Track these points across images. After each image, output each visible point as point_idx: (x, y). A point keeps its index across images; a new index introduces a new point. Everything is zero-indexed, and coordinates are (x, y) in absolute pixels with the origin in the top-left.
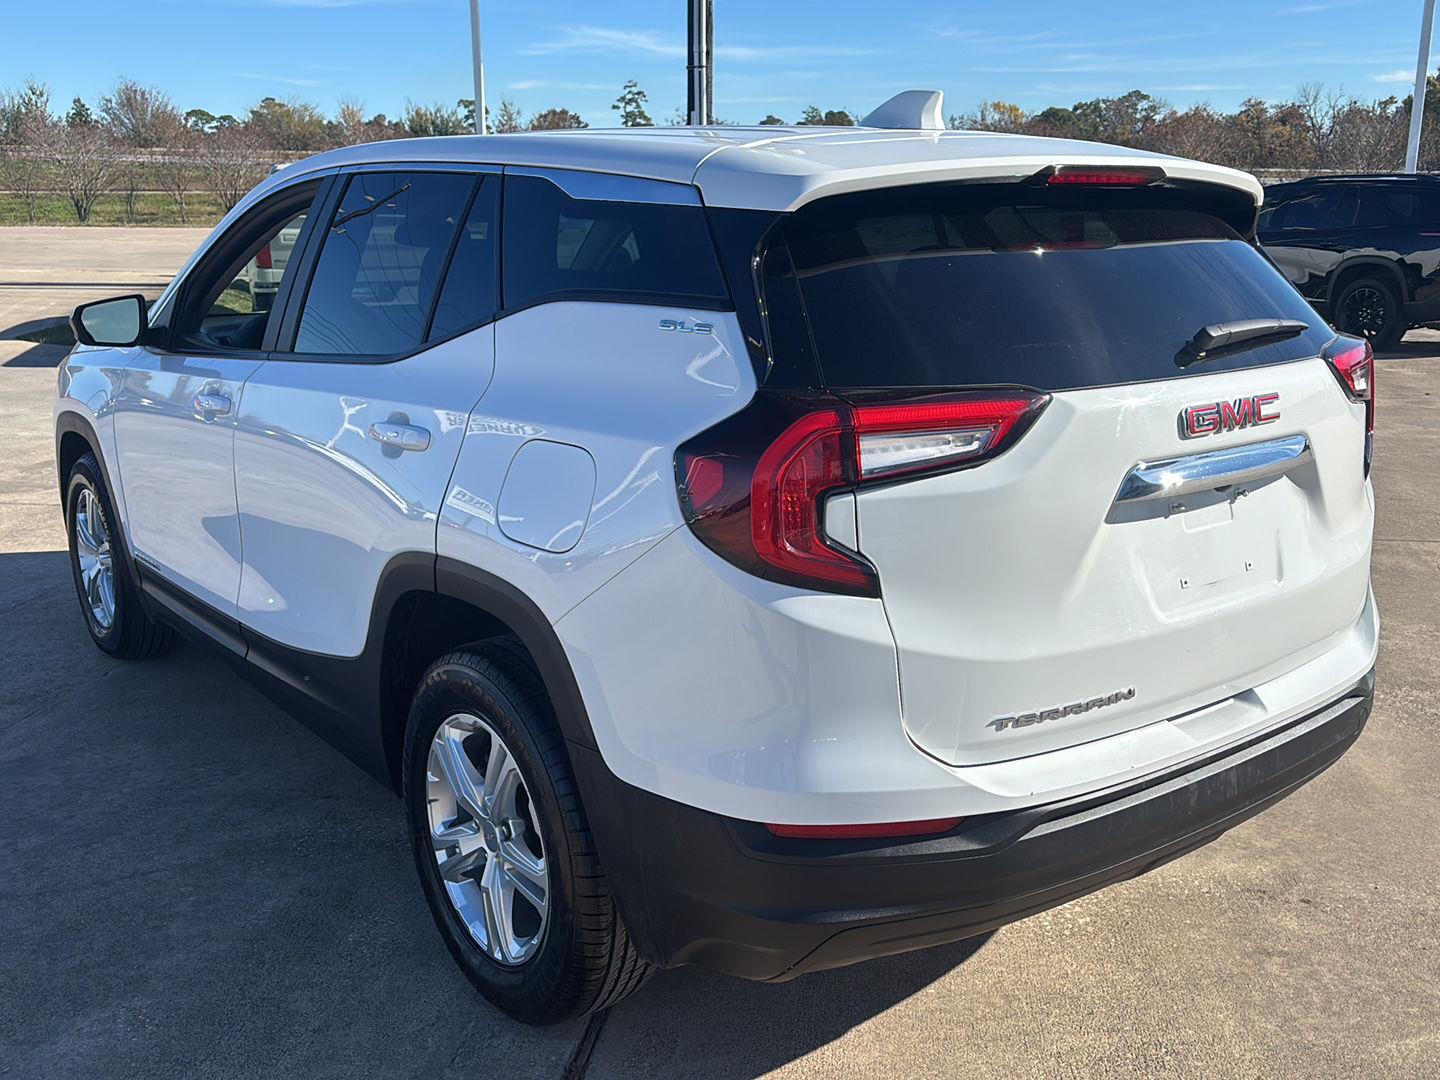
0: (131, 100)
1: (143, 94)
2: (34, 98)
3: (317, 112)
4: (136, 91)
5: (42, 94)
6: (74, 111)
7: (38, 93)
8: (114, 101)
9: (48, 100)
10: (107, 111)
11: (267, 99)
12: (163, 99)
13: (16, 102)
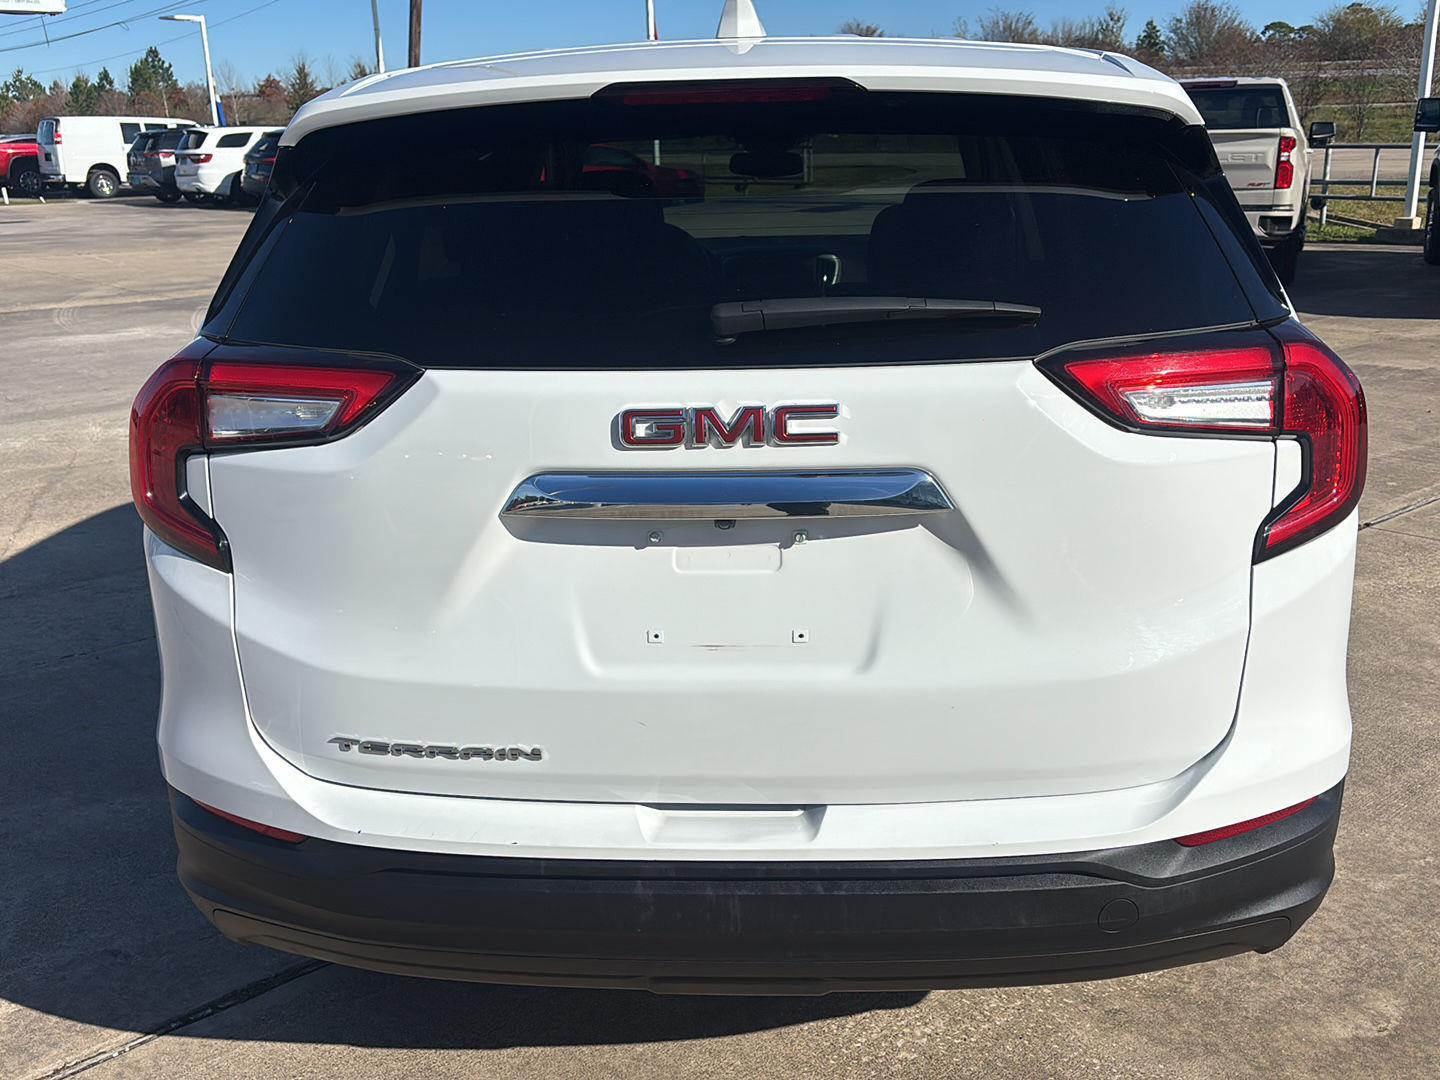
0: (1201, 18)
1: (1213, 11)
2: (1111, 23)
3: (1396, 14)
4: (1206, 8)
5: (1119, 20)
6: (1145, 34)
7: (1116, 18)
8: (1184, 21)
9: (1123, 25)
10: (1174, 31)
11: (1353, 5)
12: (1232, 14)
13: (1095, 29)
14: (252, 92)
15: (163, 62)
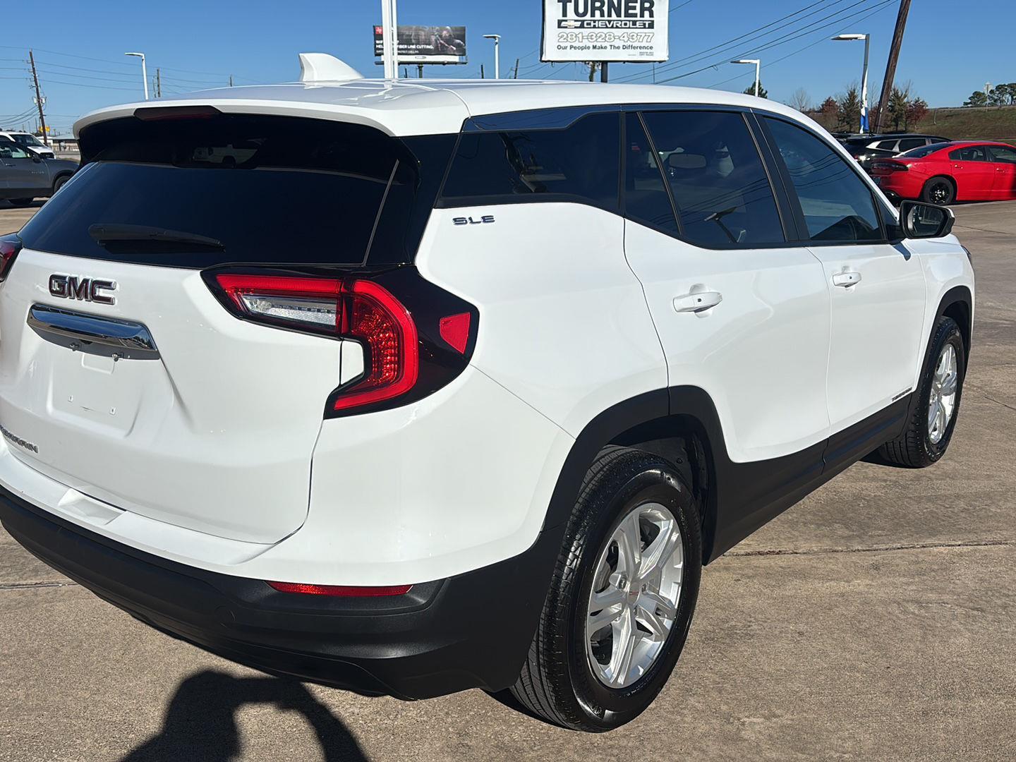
14: (816, 110)
15: (762, 90)
